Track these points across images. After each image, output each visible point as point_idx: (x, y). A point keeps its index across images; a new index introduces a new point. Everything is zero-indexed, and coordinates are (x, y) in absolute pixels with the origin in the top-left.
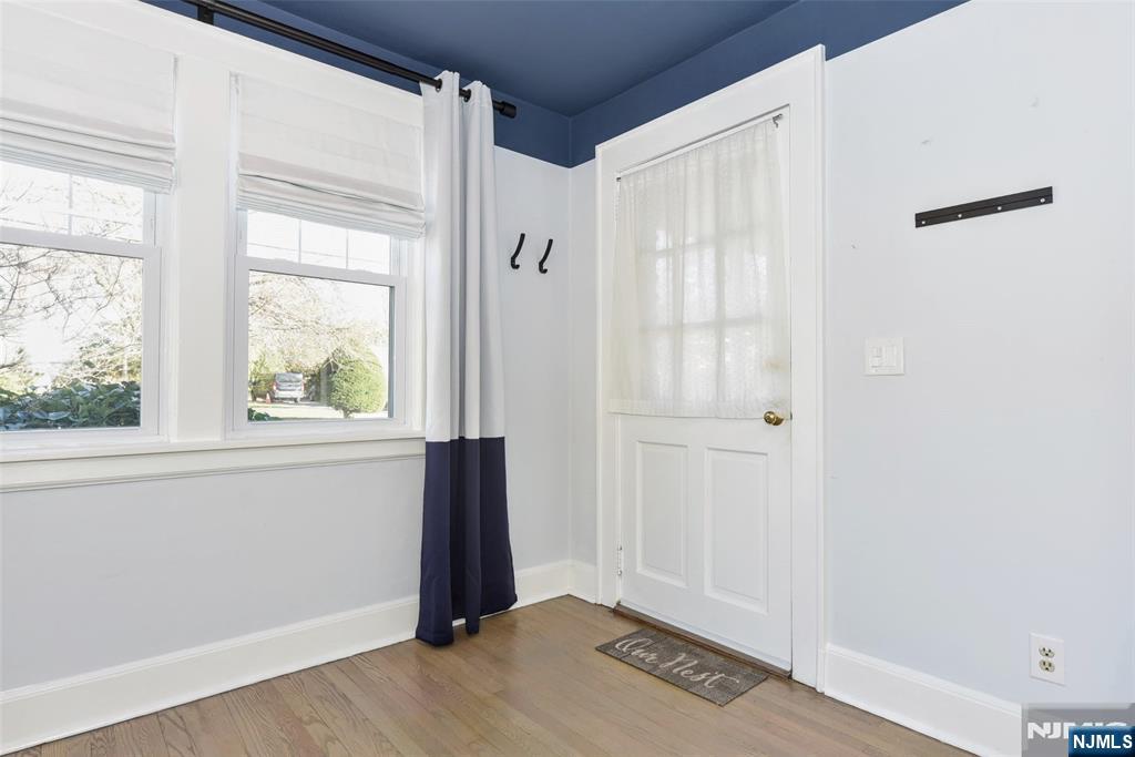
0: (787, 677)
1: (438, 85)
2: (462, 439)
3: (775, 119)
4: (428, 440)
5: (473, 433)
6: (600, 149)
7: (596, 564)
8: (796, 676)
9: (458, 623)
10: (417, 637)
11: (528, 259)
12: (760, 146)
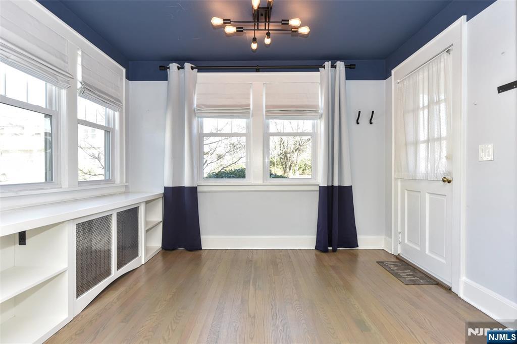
0: (449, 289)
1: (324, 67)
2: (333, 186)
3: (447, 51)
4: (320, 185)
5: (336, 184)
6: (393, 72)
7: (391, 238)
8: (453, 290)
9: (330, 248)
10: (316, 249)
11: (364, 120)
12: (442, 65)
